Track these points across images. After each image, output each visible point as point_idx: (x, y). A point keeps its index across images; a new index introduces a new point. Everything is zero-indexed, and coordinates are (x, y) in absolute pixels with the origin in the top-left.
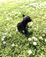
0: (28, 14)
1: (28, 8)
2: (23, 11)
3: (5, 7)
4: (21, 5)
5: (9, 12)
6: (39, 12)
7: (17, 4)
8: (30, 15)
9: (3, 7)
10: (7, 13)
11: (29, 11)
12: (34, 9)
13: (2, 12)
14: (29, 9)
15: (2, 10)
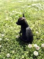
0: (29, 14)
1: (30, 8)
2: (24, 11)
3: (6, 6)
4: (23, 5)
5: (10, 11)
6: (42, 13)
7: (19, 4)
8: (32, 16)
9: (4, 6)
10: (7, 12)
11: (31, 11)
12: (37, 10)
13: (3, 11)
14: (31, 10)
15: (3, 9)
